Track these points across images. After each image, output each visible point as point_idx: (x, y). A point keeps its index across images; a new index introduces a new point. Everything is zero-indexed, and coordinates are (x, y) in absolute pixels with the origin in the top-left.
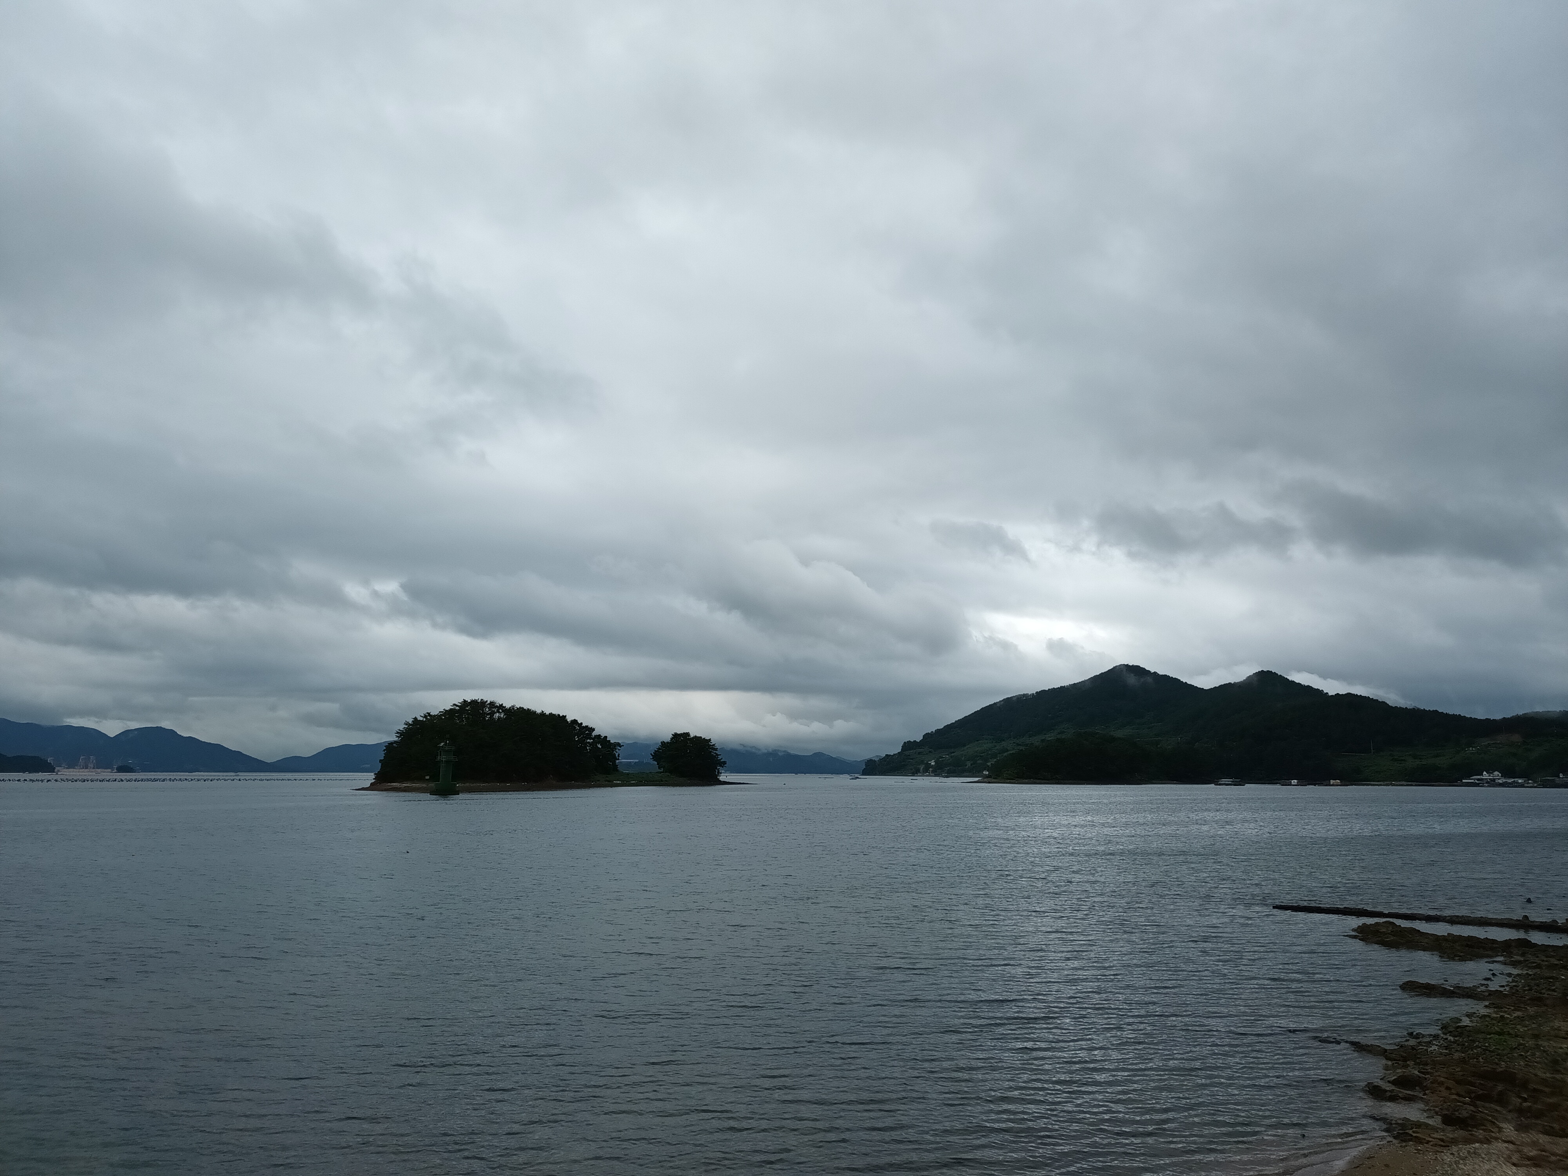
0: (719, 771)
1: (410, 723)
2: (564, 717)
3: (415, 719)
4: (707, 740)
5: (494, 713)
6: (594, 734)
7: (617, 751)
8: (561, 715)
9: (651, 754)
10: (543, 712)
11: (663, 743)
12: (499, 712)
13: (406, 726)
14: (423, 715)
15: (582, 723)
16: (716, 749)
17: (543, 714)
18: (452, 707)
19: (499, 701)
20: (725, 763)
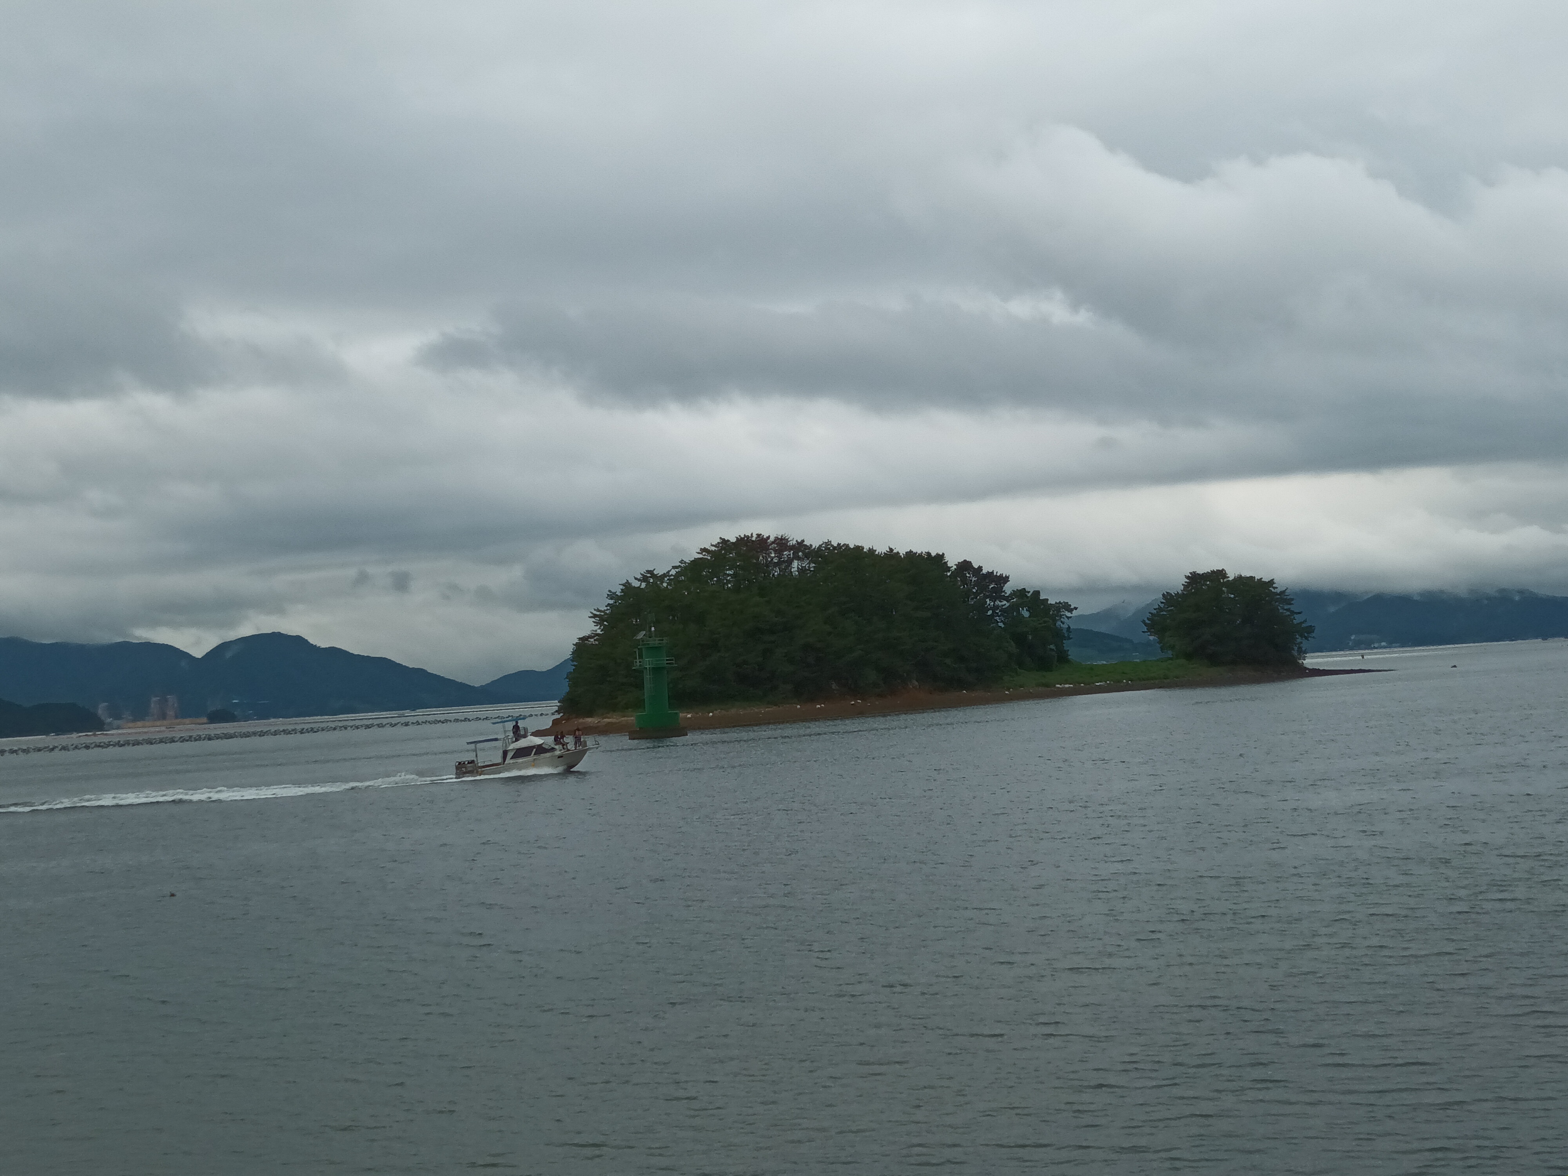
0: (1300, 648)
1: (619, 594)
2: (941, 557)
3: (627, 585)
4: (1265, 583)
5: (790, 562)
6: (1008, 589)
7: (1066, 620)
8: (933, 554)
9: (1144, 622)
10: (891, 550)
11: (1167, 597)
12: (799, 558)
13: (611, 602)
14: (639, 576)
15: (980, 568)
16: (1289, 602)
17: (891, 555)
18: (701, 556)
19: (794, 537)
20: (1310, 629)
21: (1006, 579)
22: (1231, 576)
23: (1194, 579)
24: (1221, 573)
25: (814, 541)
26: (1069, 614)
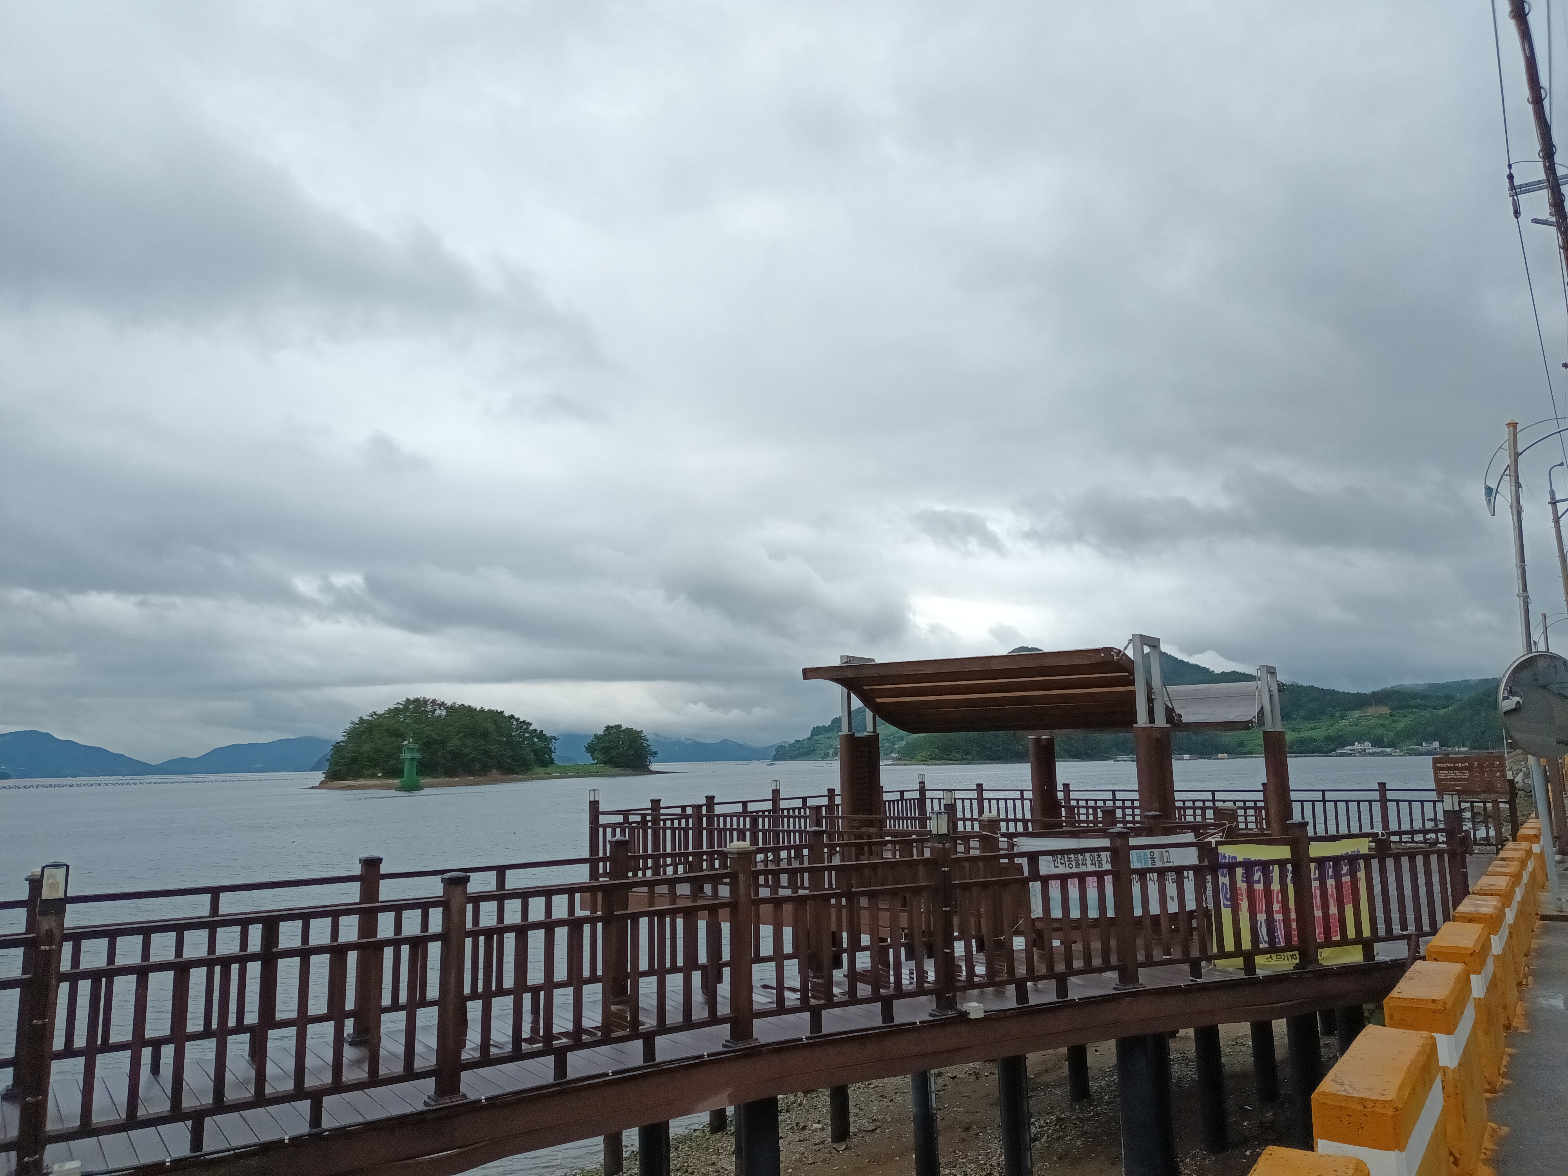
0: (650, 761)
1: (356, 722)
2: (502, 712)
3: (361, 718)
4: (639, 731)
5: (435, 710)
6: (531, 728)
7: (553, 744)
8: (499, 711)
9: (585, 746)
10: (482, 708)
11: (596, 736)
12: (440, 709)
13: (352, 725)
14: (369, 715)
15: (519, 719)
16: (647, 740)
17: (482, 711)
18: (396, 706)
19: (440, 699)
20: (656, 753)
21: (531, 724)
22: (624, 727)
23: (608, 728)
24: (619, 726)
25: (449, 703)
26: (555, 742)
